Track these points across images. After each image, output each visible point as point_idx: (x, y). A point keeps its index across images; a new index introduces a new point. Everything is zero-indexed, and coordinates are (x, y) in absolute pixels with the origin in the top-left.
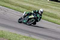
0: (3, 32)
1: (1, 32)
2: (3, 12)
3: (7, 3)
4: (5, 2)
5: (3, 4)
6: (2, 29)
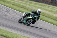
0: (17, 36)
1: (15, 36)
2: (18, 16)
3: (22, 8)
4: (21, 7)
5: (19, 9)
6: (16, 33)
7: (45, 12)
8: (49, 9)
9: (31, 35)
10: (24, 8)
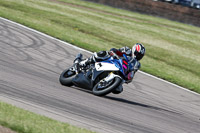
0: (69, 130)
1: (62, 130)
7: (166, 48)
8: (181, 38)
9: (117, 128)
10: (92, 34)
